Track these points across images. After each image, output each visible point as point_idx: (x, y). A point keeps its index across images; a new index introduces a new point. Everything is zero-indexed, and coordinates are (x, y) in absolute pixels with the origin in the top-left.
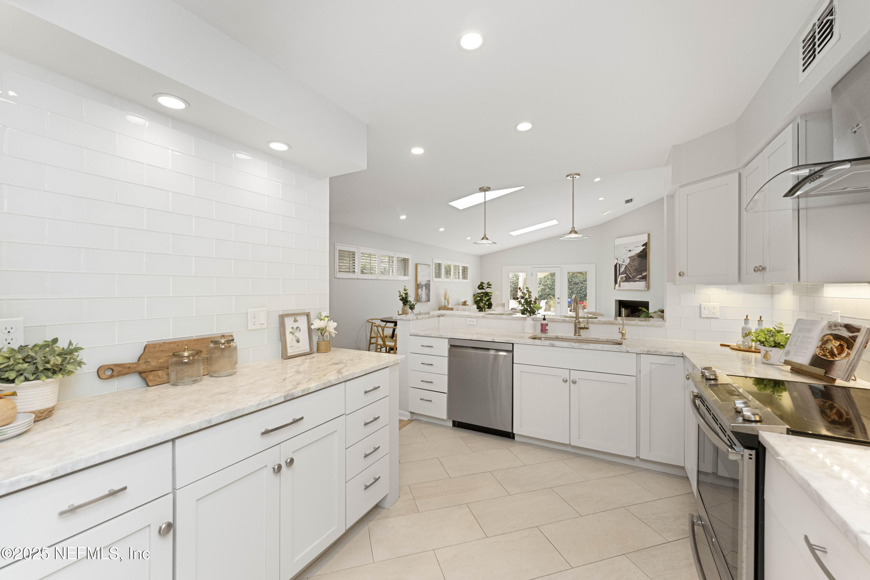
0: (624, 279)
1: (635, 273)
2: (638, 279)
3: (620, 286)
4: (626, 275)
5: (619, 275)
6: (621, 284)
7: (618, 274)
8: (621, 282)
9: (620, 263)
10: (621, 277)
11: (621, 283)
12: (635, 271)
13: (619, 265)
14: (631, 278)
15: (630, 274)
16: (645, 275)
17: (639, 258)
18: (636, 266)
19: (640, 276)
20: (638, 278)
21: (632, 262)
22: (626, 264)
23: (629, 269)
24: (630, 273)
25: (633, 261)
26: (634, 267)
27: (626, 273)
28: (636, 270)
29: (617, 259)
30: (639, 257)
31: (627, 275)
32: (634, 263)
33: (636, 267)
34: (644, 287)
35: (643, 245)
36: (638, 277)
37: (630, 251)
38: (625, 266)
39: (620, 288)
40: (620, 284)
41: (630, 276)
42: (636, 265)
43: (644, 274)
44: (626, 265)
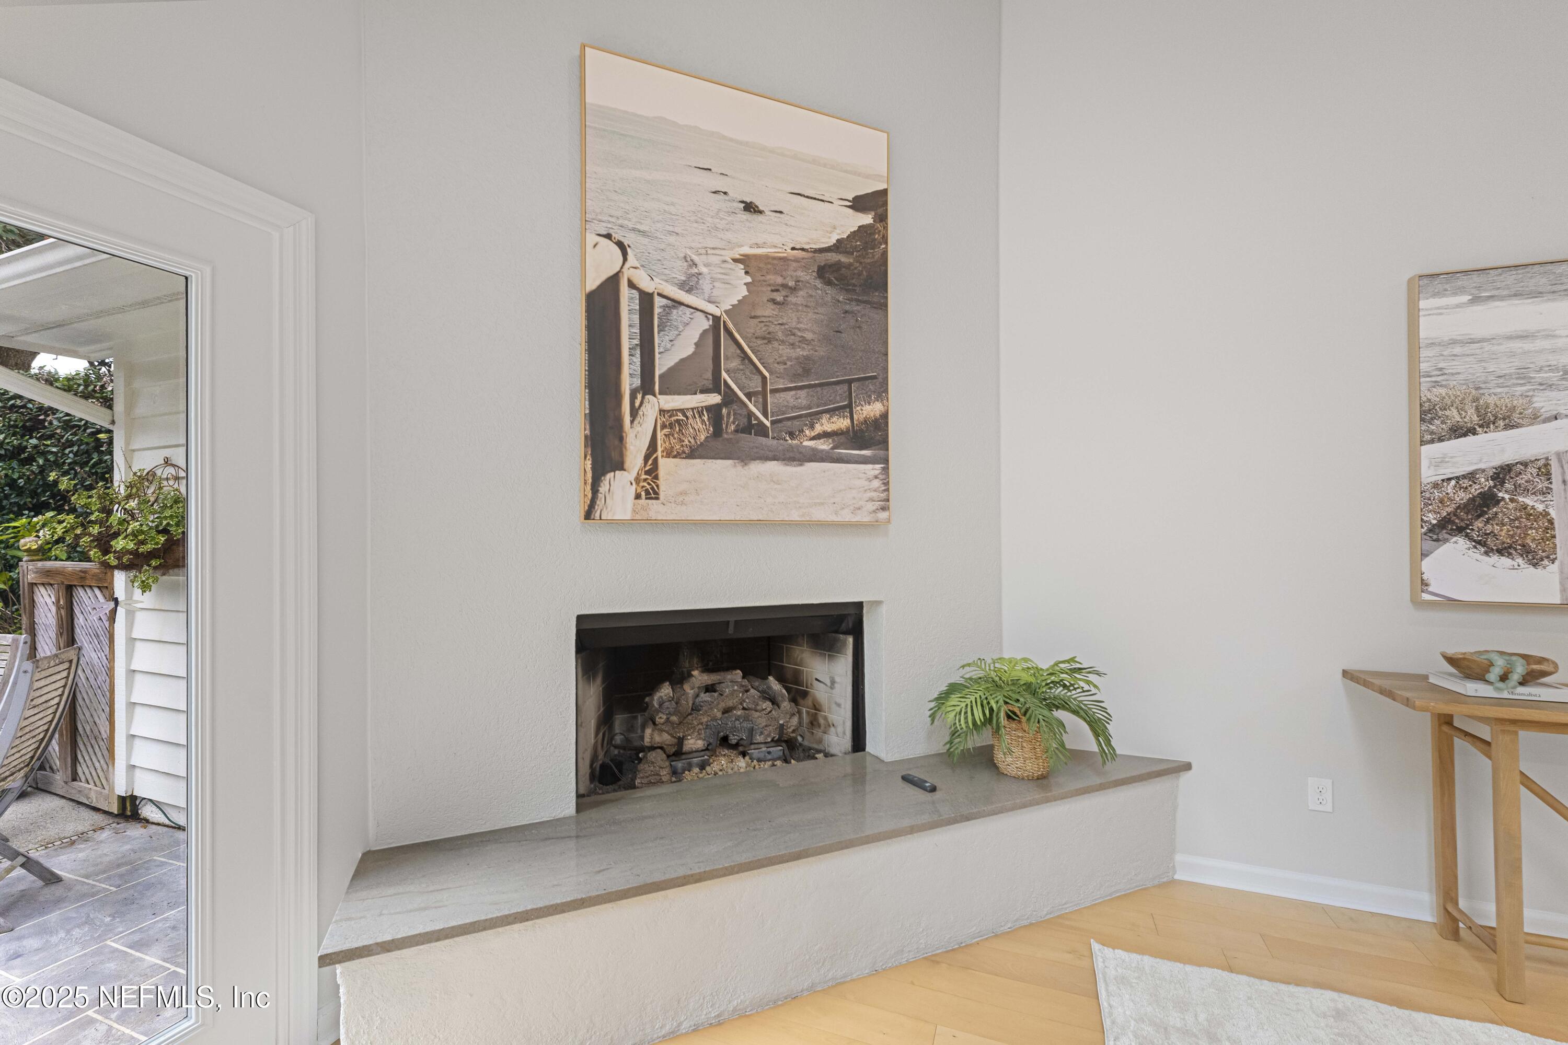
0: (700, 429)
1: (803, 393)
2: (824, 445)
3: (653, 494)
4: (715, 399)
5: (646, 387)
6: (662, 472)
7: (629, 378)
8: (669, 454)
9: (647, 285)
10: (662, 412)
11: (666, 465)
12: (796, 377)
13: (646, 300)
14: (762, 431)
15: (761, 396)
16: (876, 421)
17: (829, 289)
18: (803, 340)
19: (842, 423)
20: (825, 435)
21: (773, 301)
22: (717, 312)
23: (745, 356)
24: (755, 385)
25: (779, 297)
26: (792, 345)
27: (716, 385)
28: (807, 372)
29: (620, 245)
30: (829, 283)
31: (730, 399)
32: (790, 318)
33: (800, 352)
34: (871, 506)
35: (859, 204)
36: (818, 429)
37: (750, 207)
38: (706, 324)
39: (655, 509)
40: (653, 471)
41: (750, 415)
42: (809, 336)
43: (869, 410)
44: (716, 319)
